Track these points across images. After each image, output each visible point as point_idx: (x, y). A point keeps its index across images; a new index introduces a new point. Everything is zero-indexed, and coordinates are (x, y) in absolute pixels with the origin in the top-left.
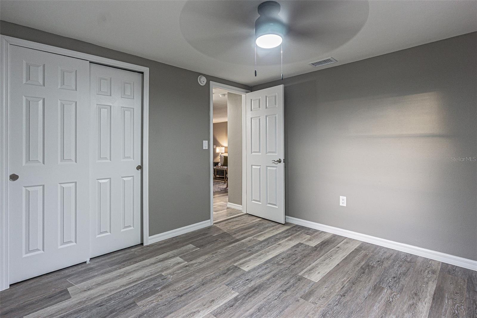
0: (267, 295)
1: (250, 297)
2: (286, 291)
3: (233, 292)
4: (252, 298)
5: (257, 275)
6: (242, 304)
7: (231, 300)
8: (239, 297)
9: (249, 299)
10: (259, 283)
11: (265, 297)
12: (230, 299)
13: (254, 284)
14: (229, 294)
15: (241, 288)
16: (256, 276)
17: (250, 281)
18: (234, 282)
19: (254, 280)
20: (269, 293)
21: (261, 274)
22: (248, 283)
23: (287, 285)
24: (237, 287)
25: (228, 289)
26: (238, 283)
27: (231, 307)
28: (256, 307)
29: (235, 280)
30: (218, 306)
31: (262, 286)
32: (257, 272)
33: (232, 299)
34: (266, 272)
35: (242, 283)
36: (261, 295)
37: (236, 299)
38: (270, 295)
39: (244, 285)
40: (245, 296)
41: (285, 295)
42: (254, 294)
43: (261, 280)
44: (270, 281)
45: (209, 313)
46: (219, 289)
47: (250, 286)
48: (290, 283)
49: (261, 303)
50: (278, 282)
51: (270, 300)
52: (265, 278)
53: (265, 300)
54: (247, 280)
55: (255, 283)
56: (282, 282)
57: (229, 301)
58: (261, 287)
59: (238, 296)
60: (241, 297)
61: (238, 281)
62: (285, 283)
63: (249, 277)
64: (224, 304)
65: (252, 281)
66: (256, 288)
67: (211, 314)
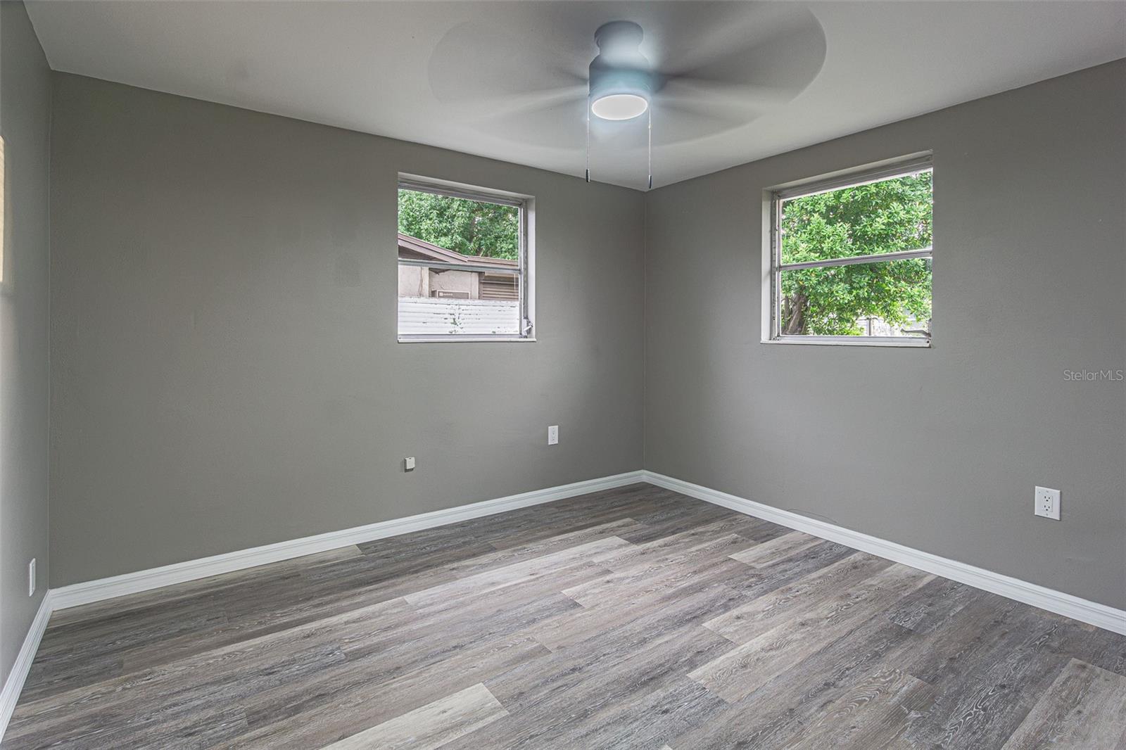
0: (620, 666)
1: (661, 665)
2: (574, 670)
3: (702, 681)
4: (657, 662)
5: (634, 725)
6: (679, 654)
7: (703, 664)
8: (685, 669)
9: (663, 661)
10: (634, 696)
11: (626, 662)
12: (706, 666)
13: (649, 696)
14: (711, 678)
15: (681, 688)
16: (637, 723)
17: (659, 708)
18: (703, 709)
19: (646, 708)
20: (615, 669)
21: (621, 728)
22: (664, 702)
23: (561, 684)
24: (693, 695)
25: (716, 689)
26: (693, 704)
27: (701, 652)
28: (650, 646)
29: (703, 715)
30: (728, 655)
31: (628, 688)
32: (633, 737)
33: (701, 666)
34: (604, 737)
35: (680, 702)
36: (635, 667)
37: (692, 665)
38: (615, 665)
39: (674, 698)
40: (671, 669)
41: (581, 661)
42: (650, 671)
43: (625, 707)
44: (602, 701)
45: (743, 646)
46: (740, 694)
47: (660, 693)
48: (550, 689)
49: (637, 652)
50: (580, 696)
51: (617, 655)
52: (614, 711)
53: (629, 656)
54: (666, 712)
55: (645, 698)
56: (570, 692)
57: (706, 663)
58: (630, 686)
59: (688, 671)
60: (681, 667)
61: (693, 710)
62: (563, 691)
63: (659, 720)
64: (716, 657)
65: (654, 707)
66: (645, 684)
67: (738, 643)
